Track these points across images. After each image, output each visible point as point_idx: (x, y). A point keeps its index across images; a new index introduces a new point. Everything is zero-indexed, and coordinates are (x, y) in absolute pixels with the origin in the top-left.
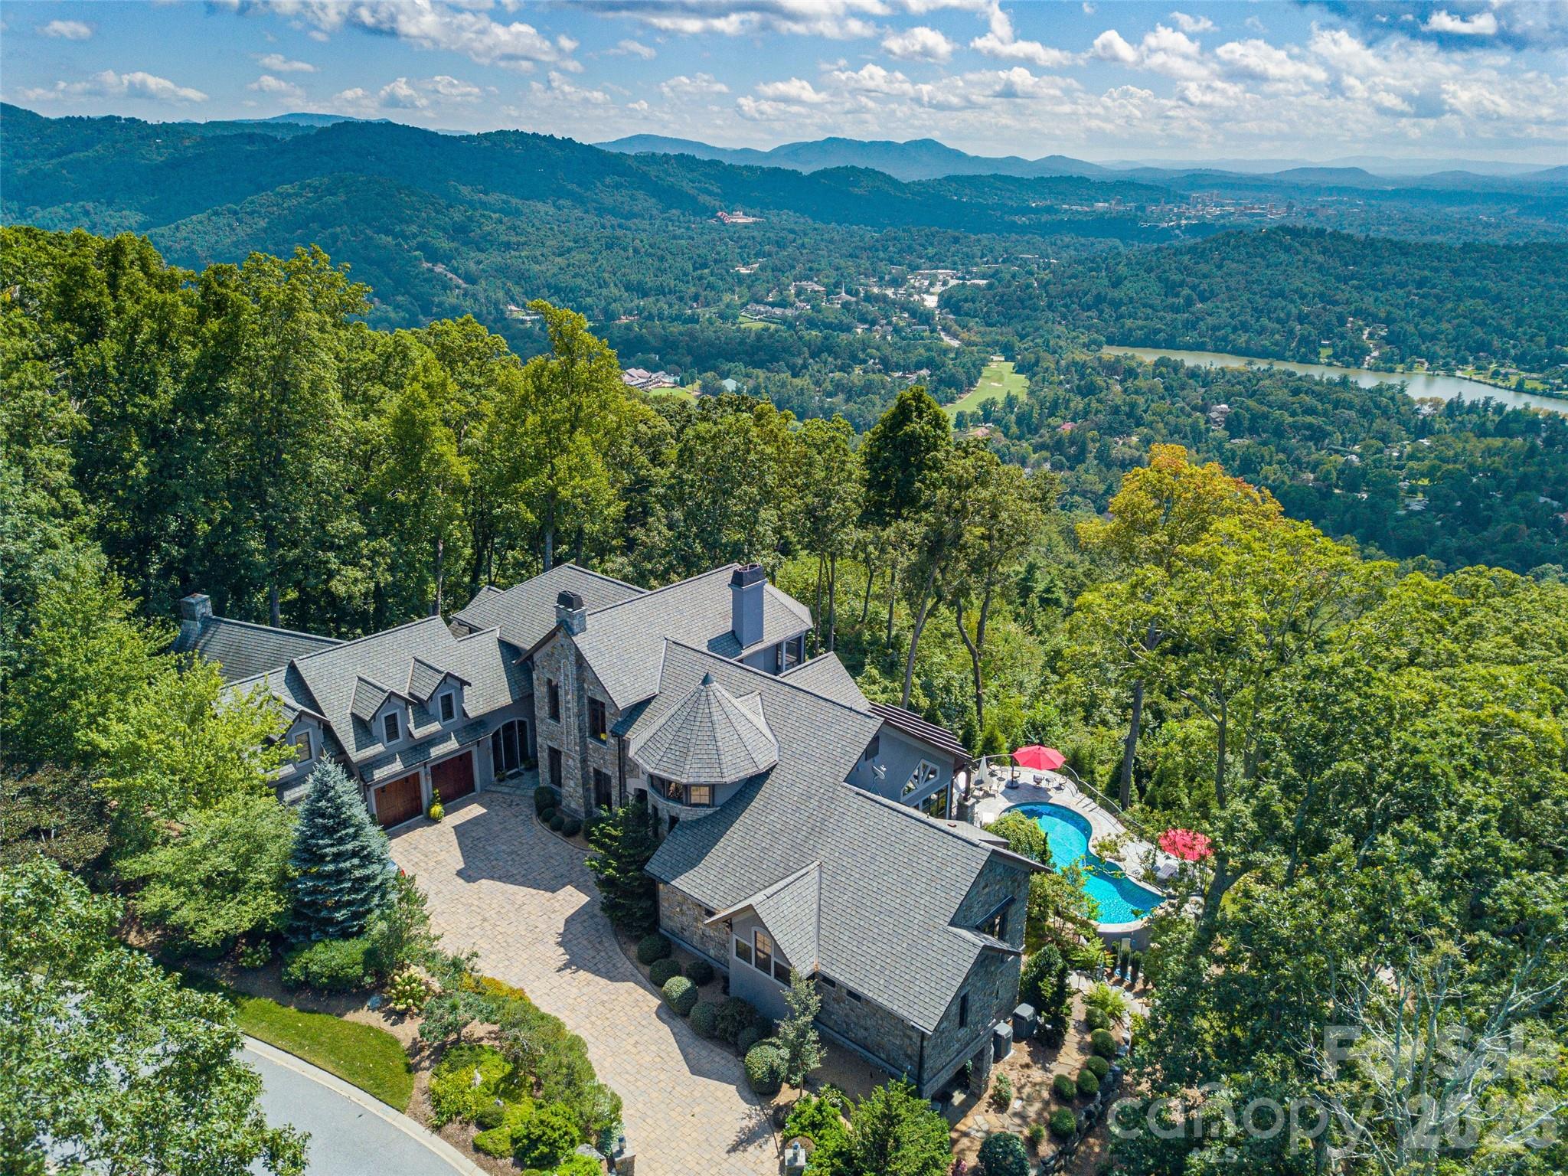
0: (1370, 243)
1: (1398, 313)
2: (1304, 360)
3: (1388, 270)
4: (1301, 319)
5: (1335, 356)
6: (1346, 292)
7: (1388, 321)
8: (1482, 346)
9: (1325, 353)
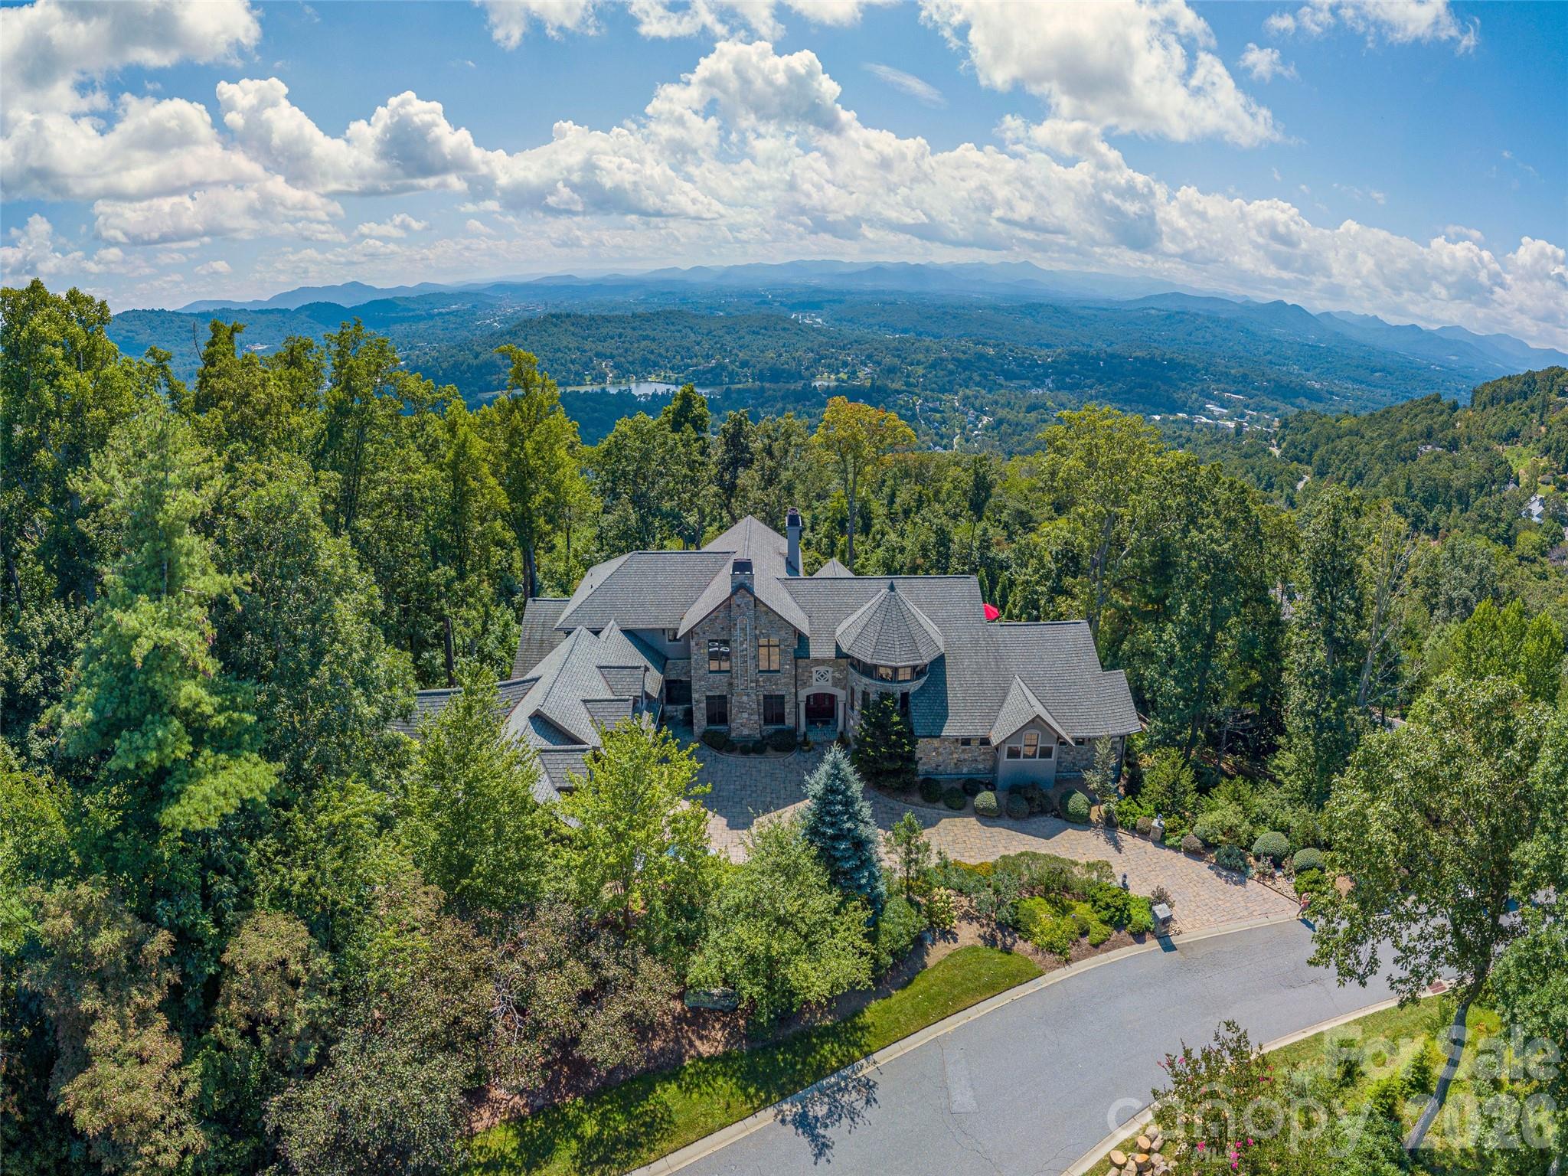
0: (592, 318)
1: (615, 352)
2: (579, 384)
3: (604, 331)
4: (573, 362)
5: (593, 379)
6: (588, 345)
7: (612, 357)
8: (655, 364)
9: (588, 378)
